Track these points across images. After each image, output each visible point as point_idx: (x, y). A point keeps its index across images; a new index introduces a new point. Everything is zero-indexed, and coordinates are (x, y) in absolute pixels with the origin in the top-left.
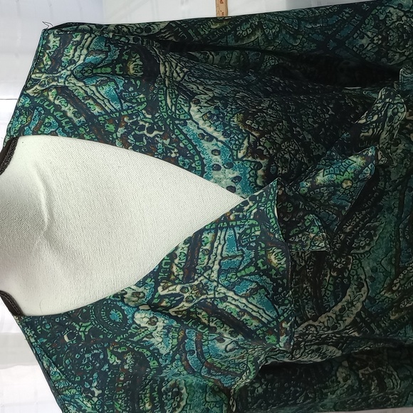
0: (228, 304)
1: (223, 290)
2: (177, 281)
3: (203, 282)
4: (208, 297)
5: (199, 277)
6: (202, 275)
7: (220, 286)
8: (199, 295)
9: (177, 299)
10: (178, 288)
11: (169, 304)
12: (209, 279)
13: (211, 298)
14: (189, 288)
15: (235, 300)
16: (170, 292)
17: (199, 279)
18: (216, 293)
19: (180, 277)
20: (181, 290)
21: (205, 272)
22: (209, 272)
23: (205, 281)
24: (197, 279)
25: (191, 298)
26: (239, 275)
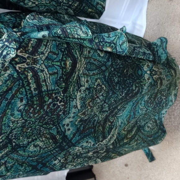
0: (42, 74)
1: (44, 67)
2: (27, 52)
3: (38, 59)
4: (37, 67)
5: (38, 55)
6: (39, 55)
7: (43, 64)
8: (33, 64)
9: (24, 60)
10: (27, 55)
11: (19, 61)
12: (41, 58)
13: (37, 68)
14: (31, 58)
15: (46, 74)
16: (22, 55)
17: (37, 56)
18: (41, 67)
19: (30, 51)
20: (27, 57)
21: (41, 54)
22: (43, 55)
23: (39, 58)
24: (36, 56)
25: (29, 63)
26: (53, 63)
